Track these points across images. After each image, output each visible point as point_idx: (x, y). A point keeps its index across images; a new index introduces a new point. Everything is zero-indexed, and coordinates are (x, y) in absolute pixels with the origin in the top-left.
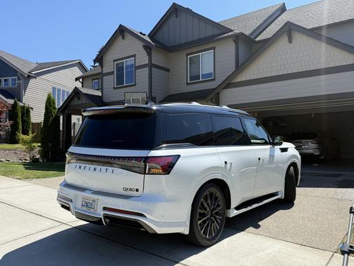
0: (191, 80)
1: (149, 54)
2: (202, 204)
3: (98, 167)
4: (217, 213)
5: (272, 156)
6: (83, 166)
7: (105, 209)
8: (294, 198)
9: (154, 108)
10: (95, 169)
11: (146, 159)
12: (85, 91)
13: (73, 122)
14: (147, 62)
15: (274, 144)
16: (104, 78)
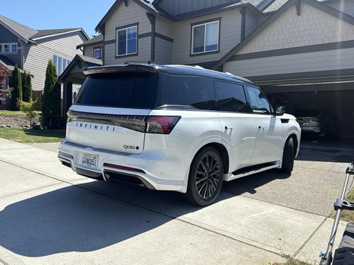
0: (194, 51)
1: (153, 23)
2: (200, 166)
3: (99, 125)
4: (214, 176)
5: (272, 127)
6: (84, 124)
7: (105, 165)
8: (291, 169)
9: (157, 67)
10: (96, 127)
11: (147, 118)
12: (86, 59)
13: (73, 92)
14: (150, 31)
15: (275, 114)
16: (106, 46)
